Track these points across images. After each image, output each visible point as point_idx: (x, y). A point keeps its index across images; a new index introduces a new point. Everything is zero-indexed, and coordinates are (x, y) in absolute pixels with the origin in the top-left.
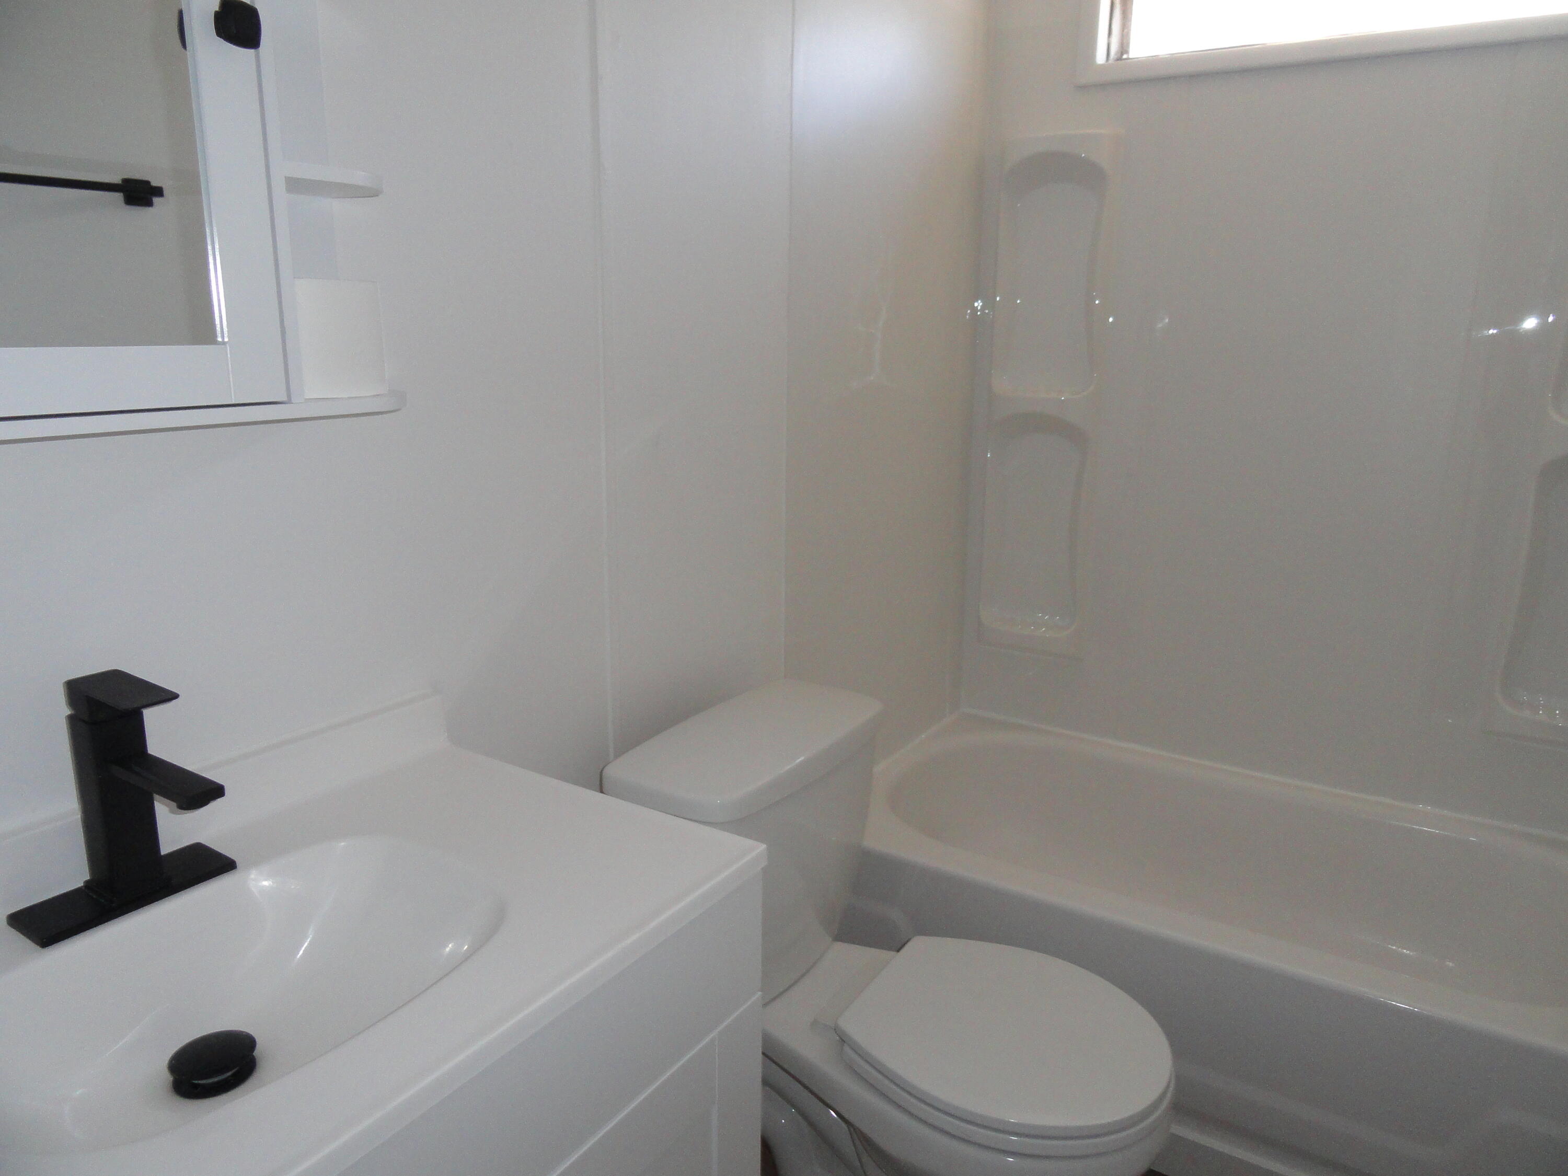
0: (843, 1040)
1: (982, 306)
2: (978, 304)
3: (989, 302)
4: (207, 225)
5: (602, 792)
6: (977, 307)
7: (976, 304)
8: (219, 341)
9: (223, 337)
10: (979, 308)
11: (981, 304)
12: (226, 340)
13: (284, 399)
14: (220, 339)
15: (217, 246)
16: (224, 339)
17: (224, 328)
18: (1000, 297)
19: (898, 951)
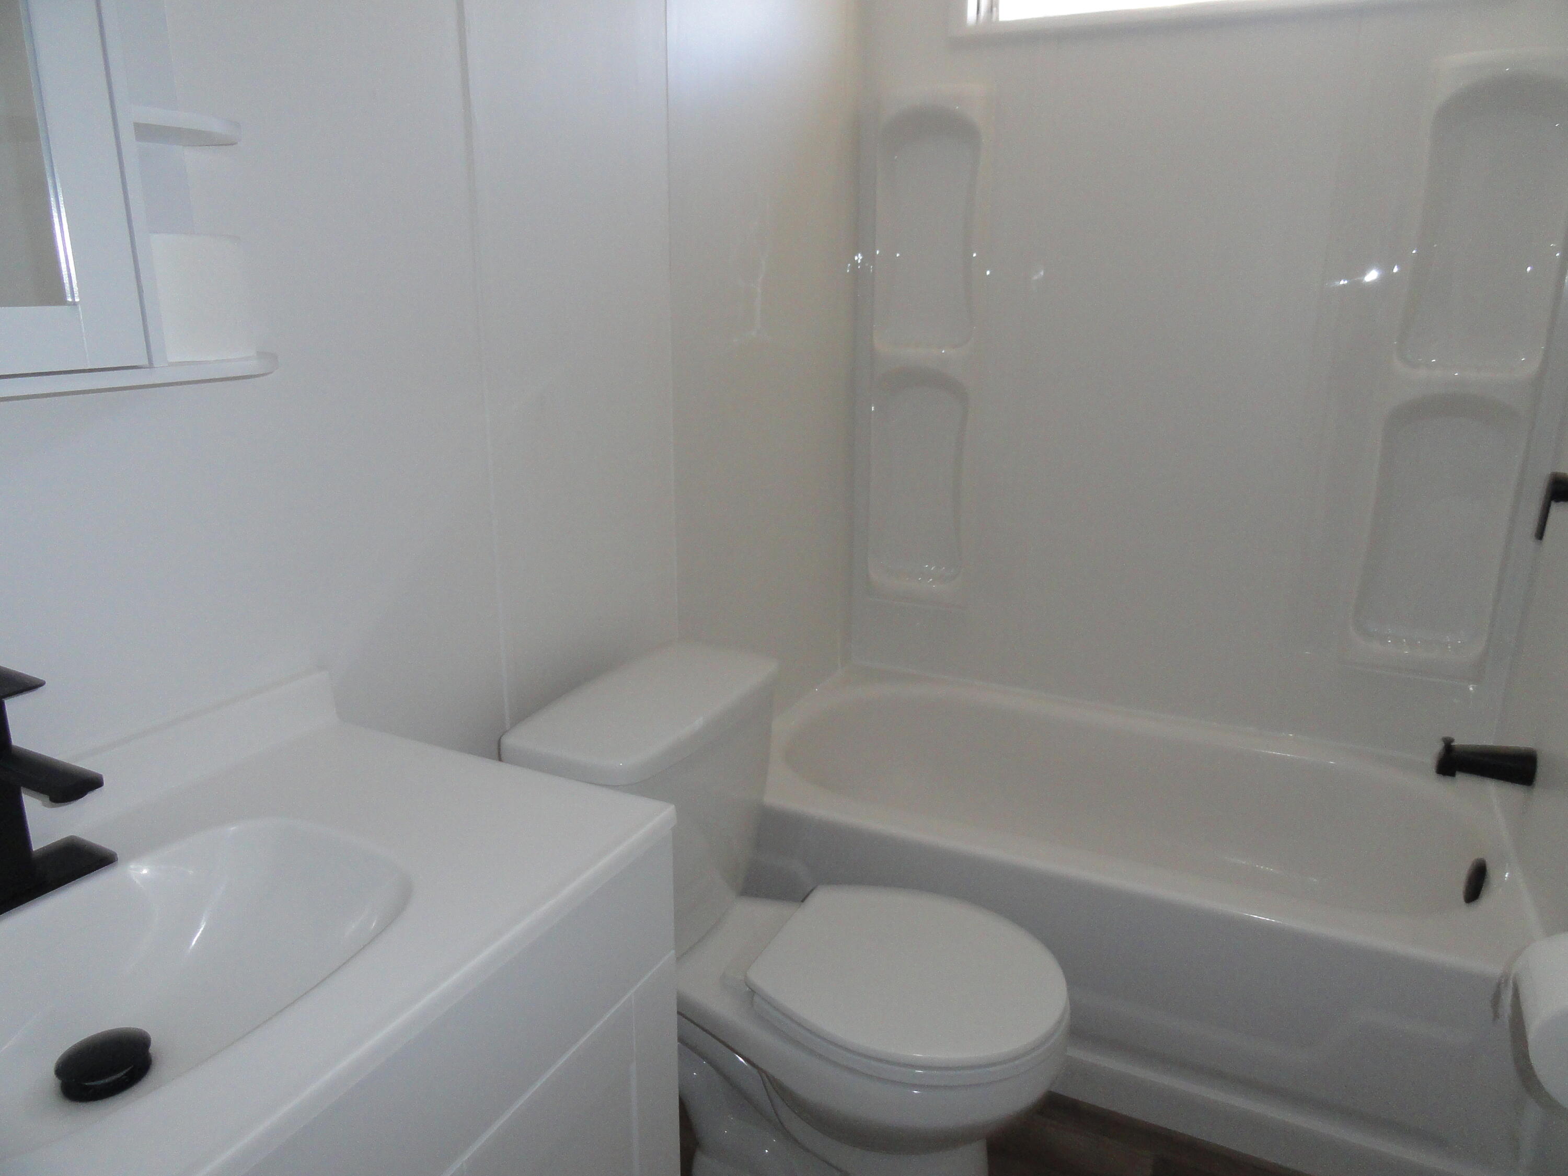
0: (753, 992)
1: (862, 260)
2: (859, 258)
3: (869, 257)
4: (48, 174)
5: (500, 759)
6: (857, 260)
7: (856, 258)
8: (69, 302)
9: (73, 297)
10: (859, 262)
11: (861, 258)
12: (77, 300)
13: (145, 362)
14: (70, 299)
15: (61, 199)
16: (74, 300)
17: (74, 287)
18: (880, 250)
19: (803, 901)
